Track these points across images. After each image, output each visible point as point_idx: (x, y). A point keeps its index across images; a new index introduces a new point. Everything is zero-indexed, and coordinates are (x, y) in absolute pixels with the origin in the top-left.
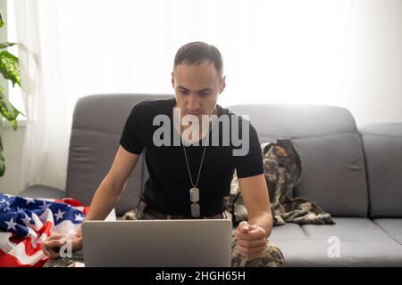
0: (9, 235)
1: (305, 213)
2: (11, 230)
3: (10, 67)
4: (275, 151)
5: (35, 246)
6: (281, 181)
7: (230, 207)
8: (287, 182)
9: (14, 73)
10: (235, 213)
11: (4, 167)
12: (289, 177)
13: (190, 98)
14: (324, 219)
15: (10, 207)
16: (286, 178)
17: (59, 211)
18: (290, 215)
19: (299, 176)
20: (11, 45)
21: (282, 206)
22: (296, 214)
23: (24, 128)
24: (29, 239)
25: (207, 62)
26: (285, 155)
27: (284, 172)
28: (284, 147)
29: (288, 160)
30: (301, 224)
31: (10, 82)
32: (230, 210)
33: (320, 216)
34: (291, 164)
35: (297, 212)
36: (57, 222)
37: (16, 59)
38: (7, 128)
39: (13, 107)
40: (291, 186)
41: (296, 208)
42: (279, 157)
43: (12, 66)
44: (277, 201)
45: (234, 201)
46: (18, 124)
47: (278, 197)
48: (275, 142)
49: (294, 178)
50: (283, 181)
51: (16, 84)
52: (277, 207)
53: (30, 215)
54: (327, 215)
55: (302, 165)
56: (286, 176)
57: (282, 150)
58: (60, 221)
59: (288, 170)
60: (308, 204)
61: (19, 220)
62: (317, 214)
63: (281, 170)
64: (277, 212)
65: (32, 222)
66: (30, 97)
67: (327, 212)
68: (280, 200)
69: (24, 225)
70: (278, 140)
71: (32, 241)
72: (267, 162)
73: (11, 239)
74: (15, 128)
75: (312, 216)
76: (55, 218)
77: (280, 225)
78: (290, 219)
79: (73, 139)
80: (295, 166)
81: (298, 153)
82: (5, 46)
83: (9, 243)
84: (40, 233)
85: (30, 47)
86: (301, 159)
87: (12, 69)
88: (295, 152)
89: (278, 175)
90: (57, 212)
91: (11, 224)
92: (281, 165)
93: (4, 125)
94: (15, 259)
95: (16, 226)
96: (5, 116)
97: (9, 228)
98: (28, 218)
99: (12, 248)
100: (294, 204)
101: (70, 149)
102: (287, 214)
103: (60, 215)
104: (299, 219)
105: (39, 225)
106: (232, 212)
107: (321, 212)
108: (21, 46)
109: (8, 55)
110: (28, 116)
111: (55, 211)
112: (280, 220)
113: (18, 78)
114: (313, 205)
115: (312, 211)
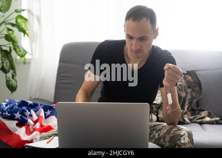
0: (16, 122)
1: (204, 117)
2: (17, 119)
3: (22, 25)
4: (185, 78)
5: (32, 130)
6: (189, 97)
7: (155, 112)
8: (193, 98)
9: (25, 29)
10: (159, 116)
11: (17, 86)
12: (194, 95)
13: (134, 42)
14: (216, 121)
15: (18, 106)
16: (192, 95)
17: (48, 110)
18: (194, 118)
19: (201, 94)
20: (23, 10)
21: (189, 112)
22: (198, 118)
23: (29, 63)
24: (28, 126)
25: (145, 19)
26: (192, 81)
27: (191, 92)
28: (191, 76)
29: (194, 84)
30: (201, 123)
31: (22, 34)
32: (156, 114)
33: (213, 119)
34: (195, 87)
35: (199, 116)
36: (46, 117)
37: (26, 20)
38: (20, 63)
39: (23, 49)
40: (195, 100)
41: (198, 114)
42: (188, 82)
43: (24, 24)
44: (186, 109)
45: (159, 108)
46: (26, 61)
47: (186, 107)
48: (185, 72)
49: (197, 95)
50: (190, 97)
51: (26, 35)
52: (186, 113)
53: (30, 111)
54: (218, 119)
55: (202, 87)
56: (192, 94)
57: (189, 78)
58: (49, 116)
59: (193, 91)
60: (205, 112)
61: (23, 113)
62: (211, 118)
63: (189, 90)
64: (186, 116)
65: (31, 115)
66: (34, 44)
67: (217, 117)
68: (188, 108)
69: (26, 116)
70: (187, 71)
71: (30, 127)
72: (180, 84)
73: (17, 125)
74: (24, 63)
75: (208, 119)
76: (45, 114)
77: (187, 123)
78: (194, 121)
79: (60, 69)
80: (198, 88)
81: (200, 79)
82: (20, 12)
83: (16, 127)
84: (35, 122)
85: (35, 12)
86: (202, 84)
87: (24, 26)
88: (198, 79)
89: (187, 93)
90: (47, 111)
91: (18, 115)
92: (189, 87)
93: (18, 61)
94: (18, 136)
95: (21, 117)
96: (19, 55)
97: (16, 118)
98: (28, 113)
99: (17, 130)
100: (197, 112)
101: (57, 75)
102: (192, 117)
103: (48, 113)
104: (200, 120)
105: (35, 117)
106: (157, 115)
107: (214, 117)
108: (30, 11)
109: (21, 17)
110: (32, 55)
111: (45, 110)
112: (187, 120)
113: (27, 32)
114: (209, 113)
115: (208, 116)
